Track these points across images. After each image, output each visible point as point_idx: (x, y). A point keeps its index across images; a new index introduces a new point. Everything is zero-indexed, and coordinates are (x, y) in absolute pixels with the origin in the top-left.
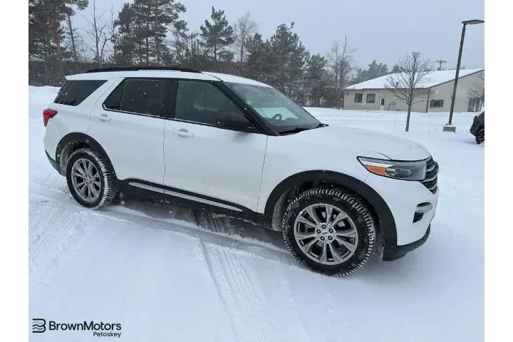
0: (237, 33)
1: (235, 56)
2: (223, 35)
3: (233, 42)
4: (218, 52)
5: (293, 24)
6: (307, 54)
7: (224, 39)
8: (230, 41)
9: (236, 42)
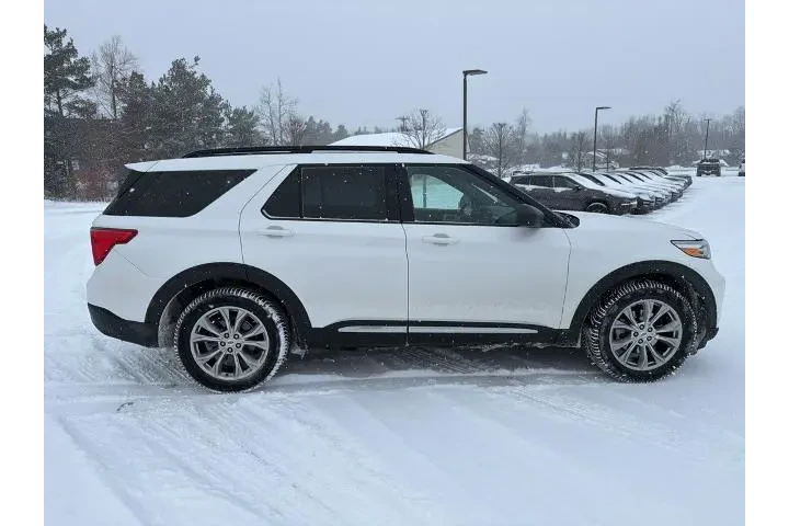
0: (99, 68)
1: (100, 108)
2: (71, 71)
3: (93, 84)
4: (64, 101)
5: (197, 59)
6: (226, 106)
7: (72, 79)
8: (86, 83)
9: (99, 84)
